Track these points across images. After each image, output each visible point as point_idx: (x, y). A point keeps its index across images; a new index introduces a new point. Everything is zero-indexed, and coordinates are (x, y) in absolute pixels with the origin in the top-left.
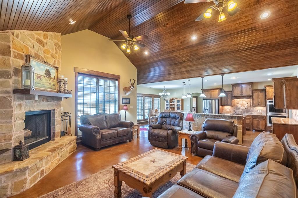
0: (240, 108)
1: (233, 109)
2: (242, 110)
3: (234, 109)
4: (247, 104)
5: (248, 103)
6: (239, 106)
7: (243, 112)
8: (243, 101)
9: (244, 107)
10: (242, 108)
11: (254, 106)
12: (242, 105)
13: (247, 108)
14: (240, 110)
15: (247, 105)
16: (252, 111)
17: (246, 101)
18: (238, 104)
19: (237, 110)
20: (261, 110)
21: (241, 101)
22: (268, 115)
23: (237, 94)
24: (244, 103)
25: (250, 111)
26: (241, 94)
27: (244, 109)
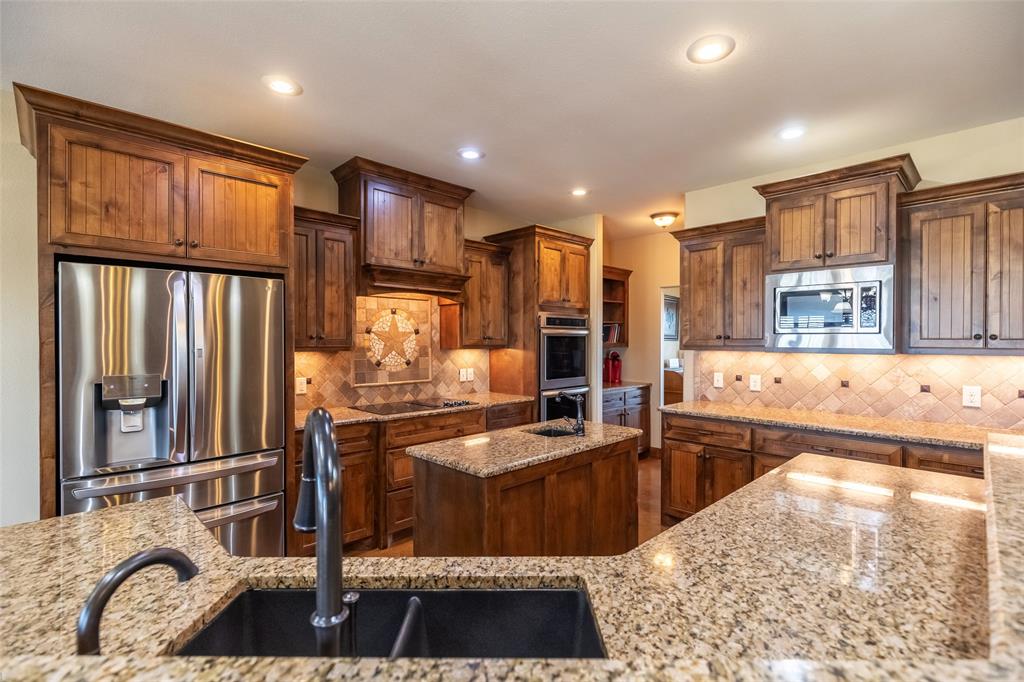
0: (379, 364)
1: (340, 375)
2: (392, 376)
3: (346, 371)
4: (417, 332)
5: (423, 328)
6: (377, 349)
7: (398, 392)
8: (394, 313)
9: (402, 353)
10: (394, 362)
11: (448, 342)
12: (392, 341)
13: (417, 359)
14: (382, 379)
15: (418, 341)
16: (436, 381)
17: (410, 315)
18: (368, 332)
19: (360, 378)
20: (471, 371)
21: (383, 313)
22: (545, 393)
23: (393, 256)
24: (400, 330)
25: (430, 379)
26: (416, 257)
27: (399, 369)
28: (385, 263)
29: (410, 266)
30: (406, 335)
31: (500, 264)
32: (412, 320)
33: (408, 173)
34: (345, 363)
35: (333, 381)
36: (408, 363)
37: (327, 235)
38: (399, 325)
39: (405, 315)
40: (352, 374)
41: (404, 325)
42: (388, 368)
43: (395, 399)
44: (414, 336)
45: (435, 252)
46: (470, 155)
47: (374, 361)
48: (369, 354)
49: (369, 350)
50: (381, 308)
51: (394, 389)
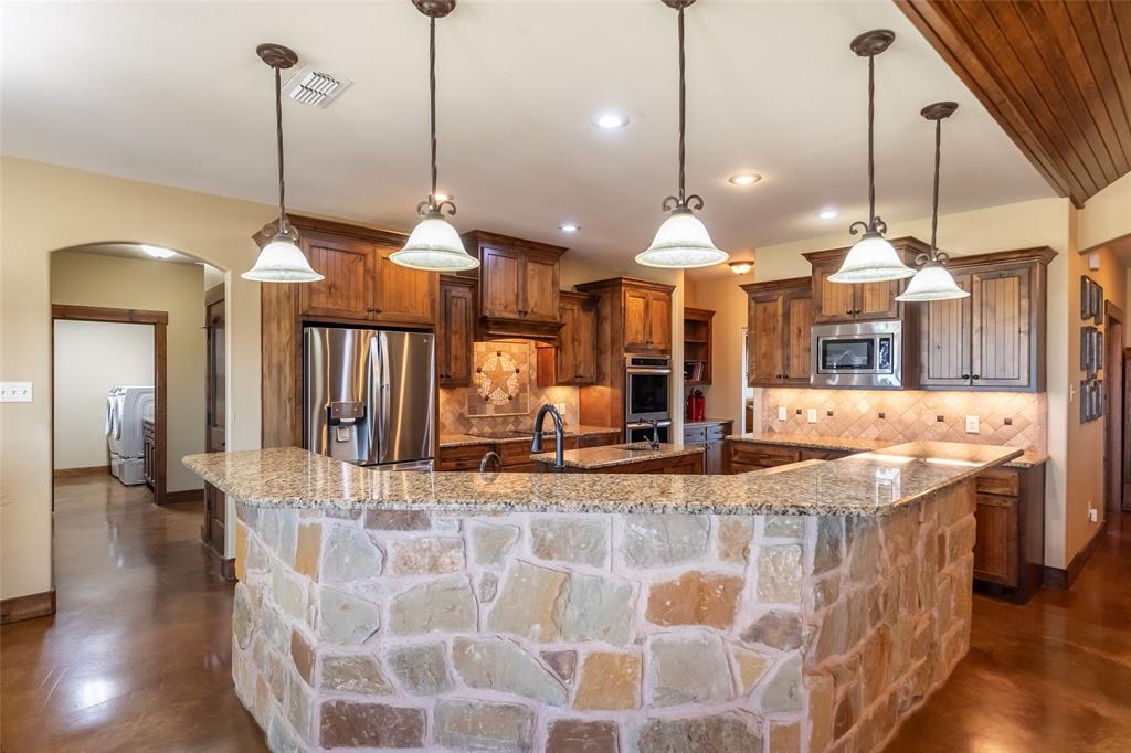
0: (487, 398)
1: (457, 407)
2: (498, 409)
3: (461, 404)
4: (518, 371)
5: (523, 368)
6: (485, 386)
7: (502, 423)
8: (499, 354)
9: (505, 390)
10: (499, 397)
11: (543, 380)
12: (498, 379)
13: (518, 395)
14: (490, 411)
15: (519, 379)
17: (513, 356)
18: (479, 371)
19: (473, 410)
20: (563, 405)
21: (490, 355)
22: (630, 426)
23: (502, 308)
24: (505, 369)
25: (529, 412)
26: (521, 308)
27: (503, 403)
28: (497, 315)
29: (516, 316)
30: (508, 374)
31: (590, 311)
32: (513, 361)
33: (516, 239)
34: (461, 398)
35: (452, 412)
36: (510, 398)
37: (453, 293)
38: (503, 365)
39: (508, 356)
40: (466, 407)
41: (508, 365)
42: (494, 402)
43: (499, 429)
44: (515, 375)
45: (536, 304)
46: (569, 229)
47: (483, 396)
48: (480, 390)
49: (480, 386)
50: (489, 350)
51: (499, 420)
